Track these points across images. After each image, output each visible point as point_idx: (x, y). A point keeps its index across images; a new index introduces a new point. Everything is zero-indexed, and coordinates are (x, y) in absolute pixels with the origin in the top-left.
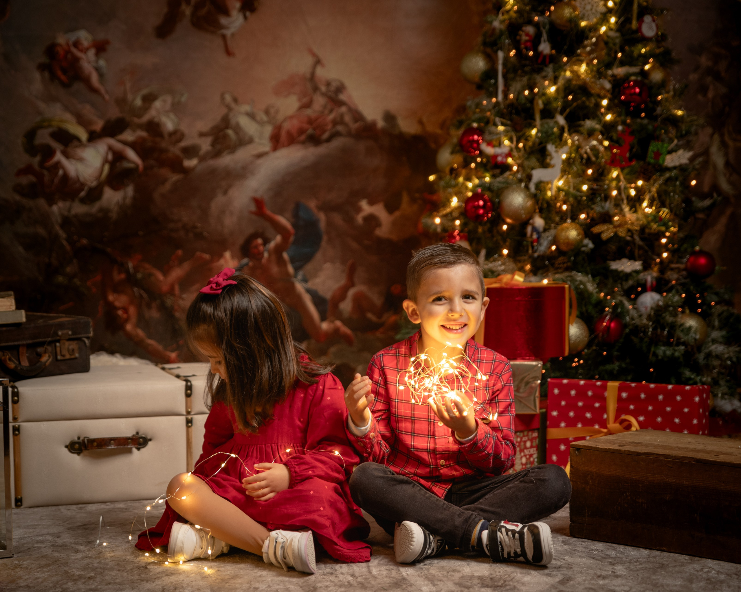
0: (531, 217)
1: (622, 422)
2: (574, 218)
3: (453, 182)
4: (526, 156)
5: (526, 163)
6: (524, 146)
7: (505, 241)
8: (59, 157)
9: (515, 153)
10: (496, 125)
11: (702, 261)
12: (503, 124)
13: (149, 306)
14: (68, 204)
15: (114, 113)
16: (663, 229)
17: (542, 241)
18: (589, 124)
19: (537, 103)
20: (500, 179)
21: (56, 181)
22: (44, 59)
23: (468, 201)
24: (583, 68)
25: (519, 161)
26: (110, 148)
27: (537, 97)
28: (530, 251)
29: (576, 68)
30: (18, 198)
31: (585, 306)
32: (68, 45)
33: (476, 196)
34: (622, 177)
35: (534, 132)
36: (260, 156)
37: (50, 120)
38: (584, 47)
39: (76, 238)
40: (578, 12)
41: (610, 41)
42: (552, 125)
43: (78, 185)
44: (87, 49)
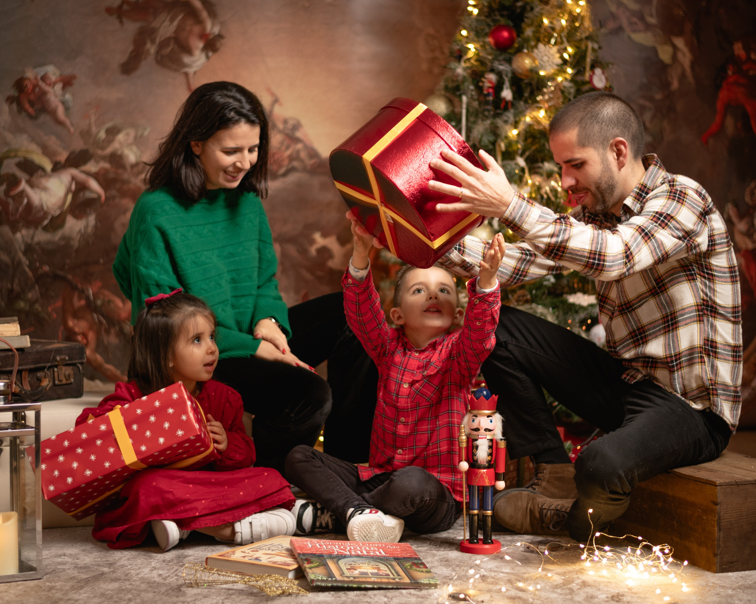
8: (23, 185)
13: (108, 332)
14: (31, 231)
15: (78, 145)
18: (548, 166)
19: (500, 146)
21: (20, 209)
24: (542, 113)
26: (73, 178)
29: (535, 114)
32: (36, 78)
37: (16, 151)
38: (543, 94)
39: (38, 264)
40: (537, 62)
41: (566, 90)
42: (514, 166)
43: (42, 214)
44: (55, 83)
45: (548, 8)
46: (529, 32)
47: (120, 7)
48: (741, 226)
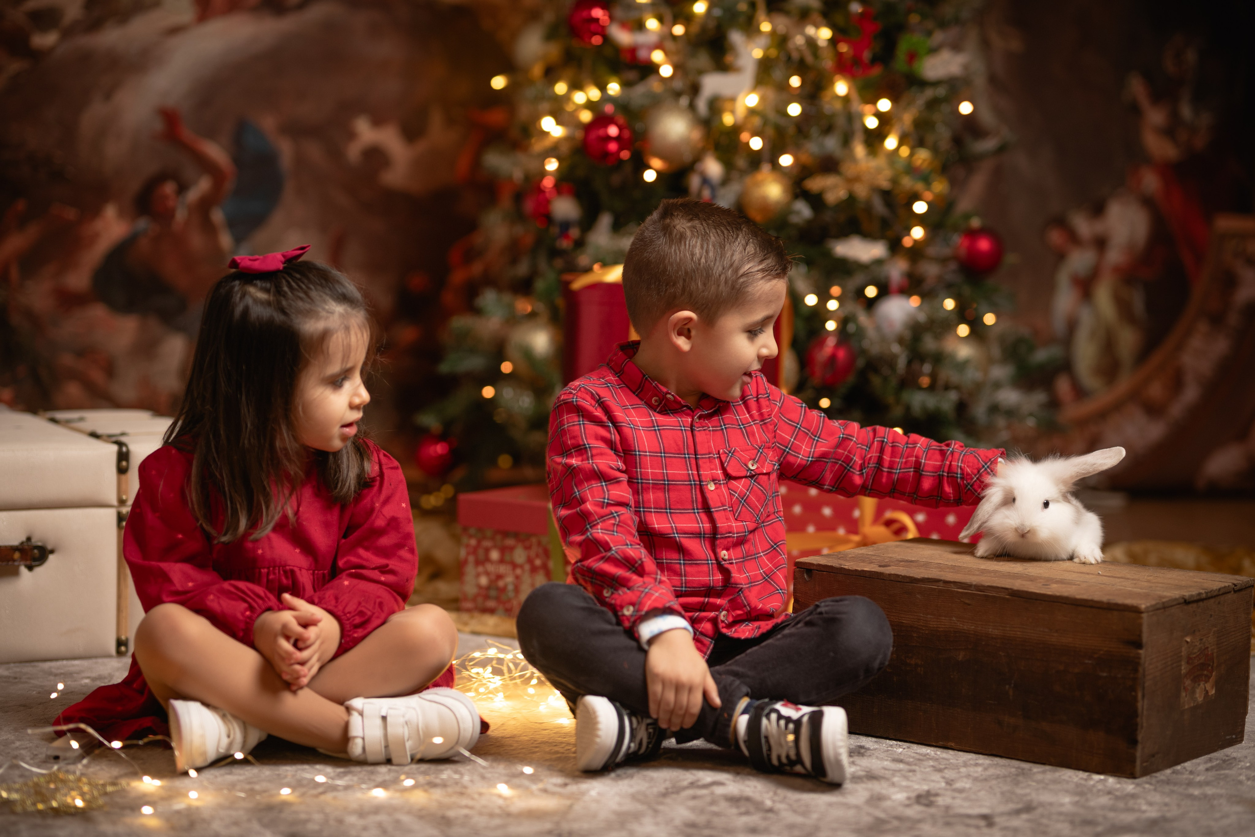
0: (698, 157)
1: (889, 523)
2: (773, 165)
3: (547, 93)
4: (689, 50)
5: (690, 62)
9: (669, 45)
11: (984, 245)
16: (919, 186)
20: (640, 90)
23: (588, 128)
33: (601, 120)
34: (855, 97)
35: (700, 7)
36: (175, 31)
48: (1156, 117)
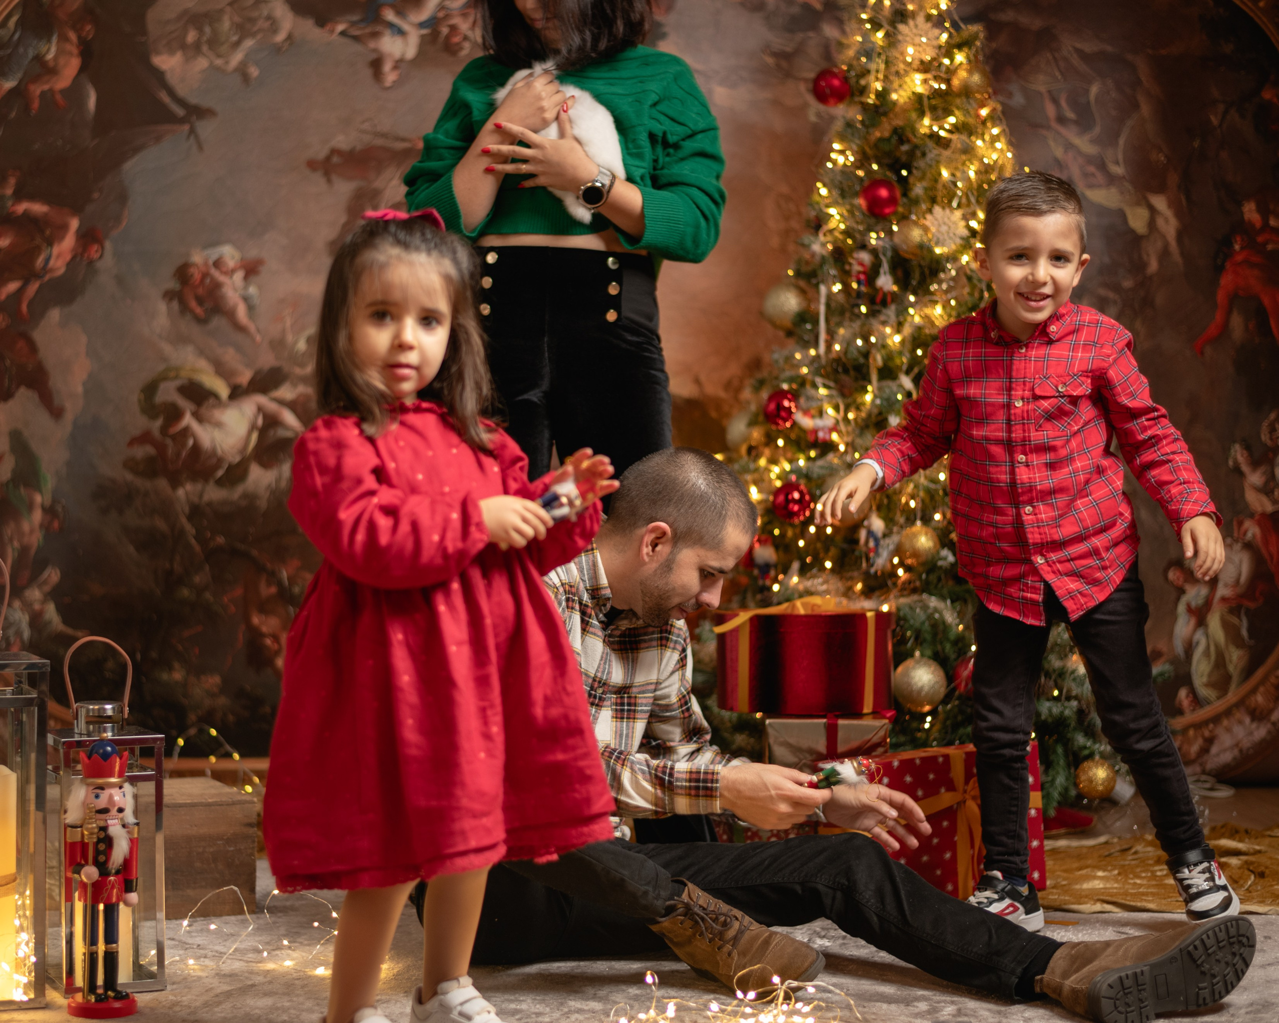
0: (866, 517)
2: (927, 520)
3: (752, 466)
4: (857, 432)
5: (859, 441)
6: (855, 419)
7: (827, 550)
8: (188, 420)
9: (842, 427)
10: (815, 387)
12: (825, 386)
14: (199, 486)
15: (267, 360)
17: (880, 550)
19: (875, 360)
20: (820, 463)
21: (184, 454)
22: (172, 284)
23: (777, 492)
24: (938, 310)
25: (849, 439)
26: (260, 409)
27: (873, 351)
28: (864, 565)
29: (928, 311)
30: (129, 477)
31: (941, 643)
33: (788, 487)
35: (868, 398)
37: (177, 369)
38: (940, 283)
39: (209, 535)
40: (930, 236)
41: (974, 275)
42: (895, 388)
43: (214, 461)
44: (233, 271)
45: (947, 153)
46: (918, 189)
47: (328, 159)
48: (1255, 478)
